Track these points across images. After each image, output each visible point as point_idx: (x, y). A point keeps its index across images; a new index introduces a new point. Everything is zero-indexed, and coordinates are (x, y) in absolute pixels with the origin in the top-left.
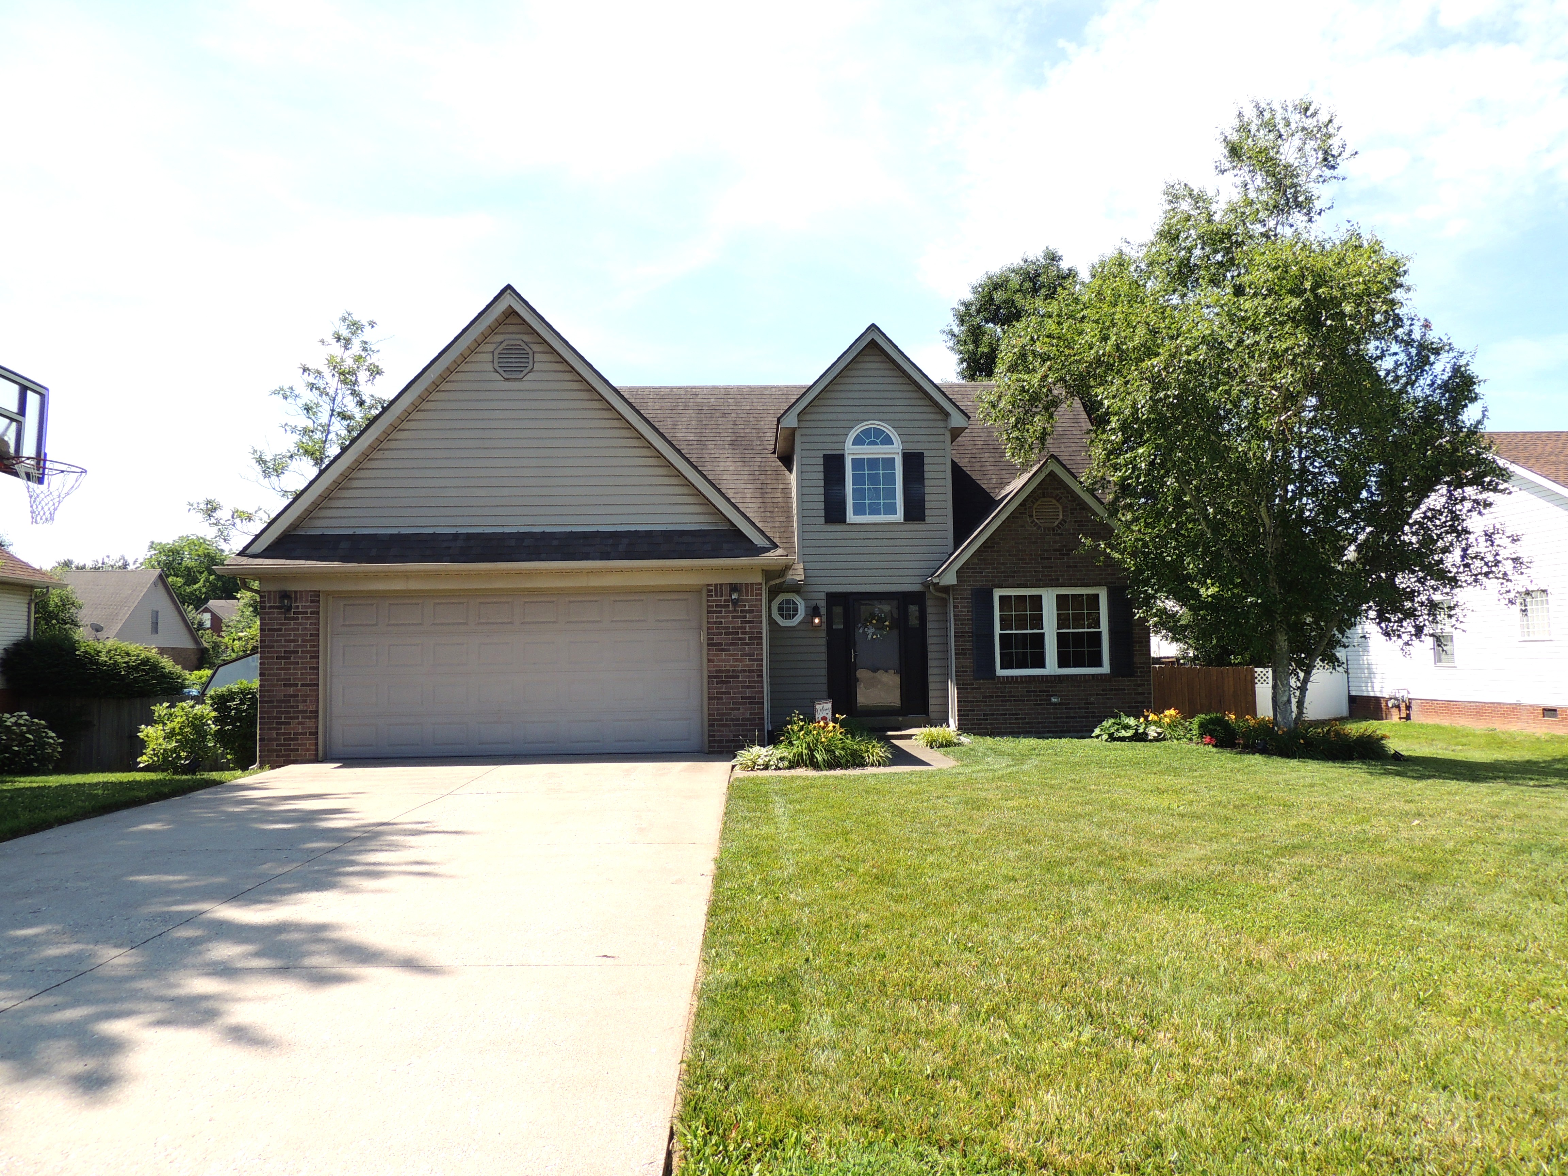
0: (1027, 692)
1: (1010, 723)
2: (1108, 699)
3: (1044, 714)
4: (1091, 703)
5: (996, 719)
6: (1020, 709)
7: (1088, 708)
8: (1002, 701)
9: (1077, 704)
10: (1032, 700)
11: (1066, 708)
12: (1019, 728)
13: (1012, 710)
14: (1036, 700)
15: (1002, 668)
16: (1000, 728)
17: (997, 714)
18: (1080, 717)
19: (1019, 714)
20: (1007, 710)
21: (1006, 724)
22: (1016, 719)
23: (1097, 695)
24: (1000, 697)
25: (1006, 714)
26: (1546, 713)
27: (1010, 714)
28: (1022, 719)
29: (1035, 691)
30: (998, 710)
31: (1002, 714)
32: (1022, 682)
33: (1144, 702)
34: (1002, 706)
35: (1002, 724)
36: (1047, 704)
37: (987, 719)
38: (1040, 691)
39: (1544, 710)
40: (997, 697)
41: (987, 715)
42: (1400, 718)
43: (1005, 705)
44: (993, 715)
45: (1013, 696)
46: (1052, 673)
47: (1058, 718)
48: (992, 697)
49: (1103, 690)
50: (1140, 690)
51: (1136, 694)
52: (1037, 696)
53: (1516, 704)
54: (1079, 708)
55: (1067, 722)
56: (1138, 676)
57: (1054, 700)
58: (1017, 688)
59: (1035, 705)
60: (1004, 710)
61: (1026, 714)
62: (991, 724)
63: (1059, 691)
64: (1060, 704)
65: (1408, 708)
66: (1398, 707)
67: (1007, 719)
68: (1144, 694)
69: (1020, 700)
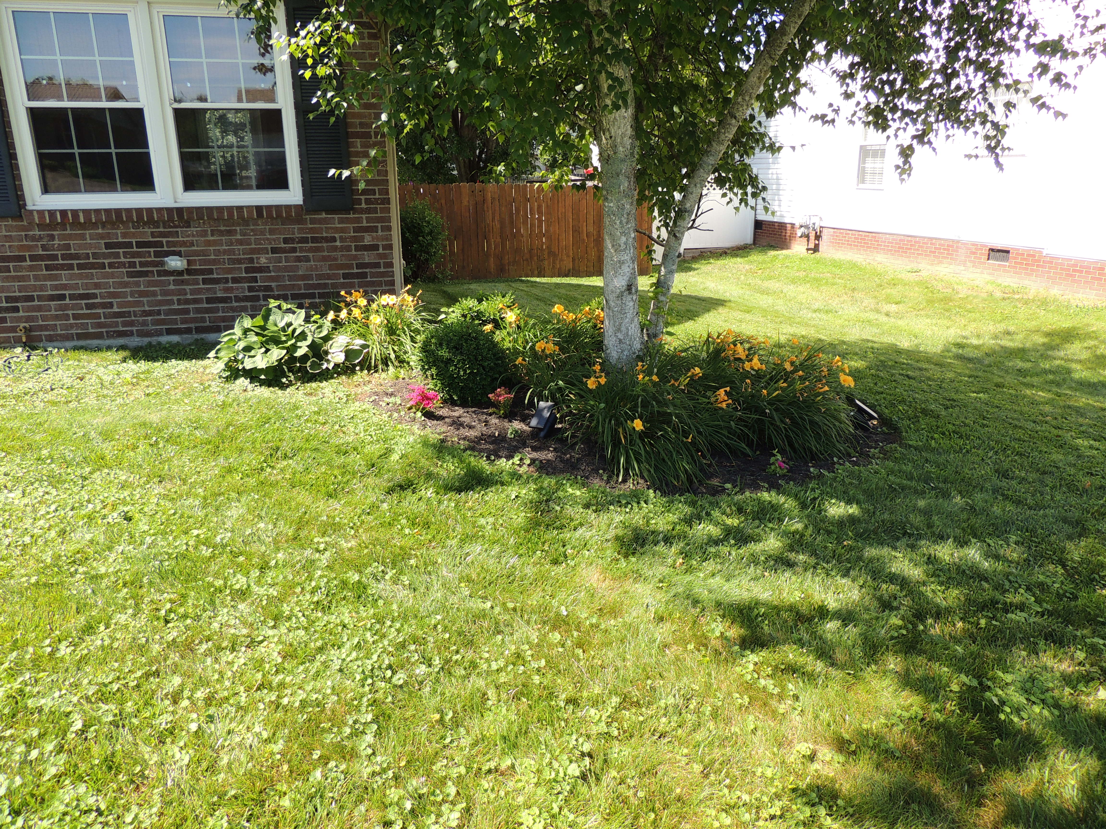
0: (108, 246)
1: (76, 317)
2: (299, 259)
3: (154, 294)
4: (260, 270)
5: (39, 309)
6: (97, 286)
7: (255, 280)
8: (48, 268)
9: (229, 271)
10: (123, 265)
11: (205, 281)
12: (100, 325)
13: (76, 287)
14: (133, 265)
15: (46, 190)
16: (54, 327)
17: (40, 298)
18: (238, 299)
19: (94, 296)
20: (65, 287)
21: (67, 317)
22: (89, 306)
23: (274, 251)
24: (41, 258)
25: (62, 297)
26: (992, 254)
27: (72, 297)
28: (104, 306)
29: (129, 245)
30: (42, 288)
31: (52, 298)
32: (88, 224)
33: (377, 265)
34: (51, 278)
35: (57, 317)
36: (160, 273)
37: (16, 309)
38: (139, 245)
39: (992, 250)
40: (33, 258)
41: (16, 299)
42: (808, 249)
43: (56, 278)
44: (31, 299)
45: (76, 257)
46: (171, 204)
47: (187, 302)
48: (22, 259)
49: (286, 241)
50: (368, 239)
51: (358, 248)
52: (134, 255)
53: (953, 241)
54: (235, 280)
55: (207, 311)
56: (362, 211)
57: (175, 263)
58: (83, 237)
59: (130, 275)
60: (56, 288)
61: (114, 295)
62: (28, 319)
63: (184, 244)
64: (189, 271)
65: (818, 237)
66: (808, 236)
67: (66, 307)
68: (375, 247)
69: (93, 266)
